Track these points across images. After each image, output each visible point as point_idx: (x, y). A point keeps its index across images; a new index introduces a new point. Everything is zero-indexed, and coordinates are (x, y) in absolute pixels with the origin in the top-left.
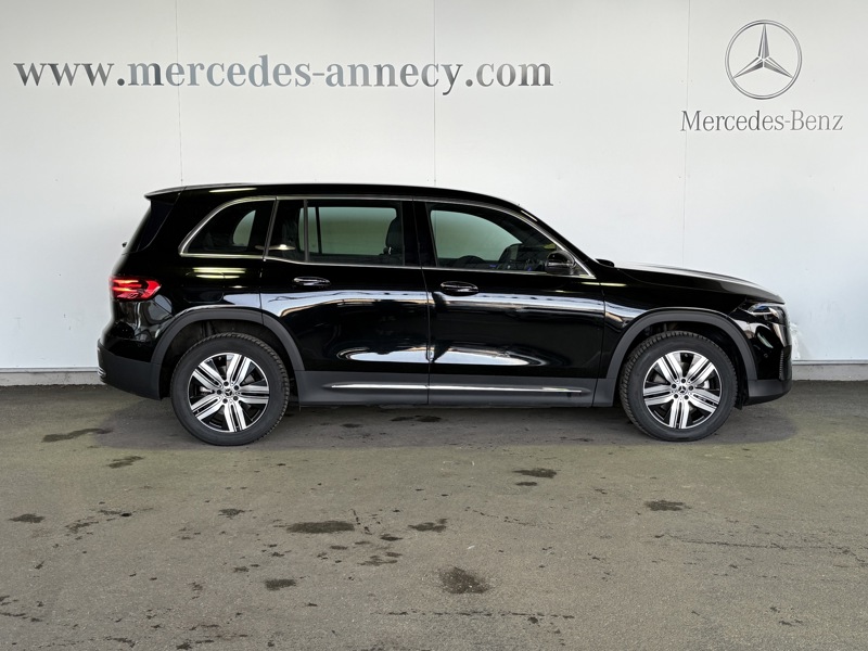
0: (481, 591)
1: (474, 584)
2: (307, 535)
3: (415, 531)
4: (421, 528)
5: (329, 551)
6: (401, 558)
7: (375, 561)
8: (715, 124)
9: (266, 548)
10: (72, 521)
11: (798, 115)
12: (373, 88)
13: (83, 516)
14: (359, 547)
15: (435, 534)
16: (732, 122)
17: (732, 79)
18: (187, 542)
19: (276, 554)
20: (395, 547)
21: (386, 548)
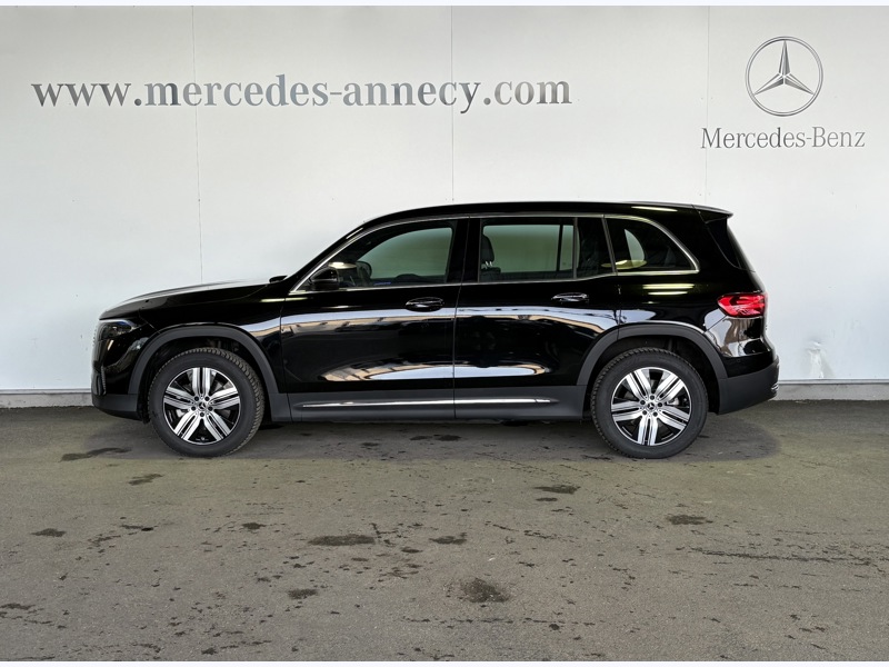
0: (502, 600)
1: (495, 593)
2: (329, 547)
3: (436, 544)
4: (441, 541)
5: (349, 563)
6: (422, 569)
7: (396, 572)
8: (736, 141)
9: (288, 560)
10: (94, 535)
11: (819, 132)
12: (391, 108)
13: (105, 530)
14: (381, 559)
15: (456, 547)
16: (752, 140)
17: (752, 96)
18: (209, 554)
19: (297, 566)
20: (415, 558)
21: (408, 560)
